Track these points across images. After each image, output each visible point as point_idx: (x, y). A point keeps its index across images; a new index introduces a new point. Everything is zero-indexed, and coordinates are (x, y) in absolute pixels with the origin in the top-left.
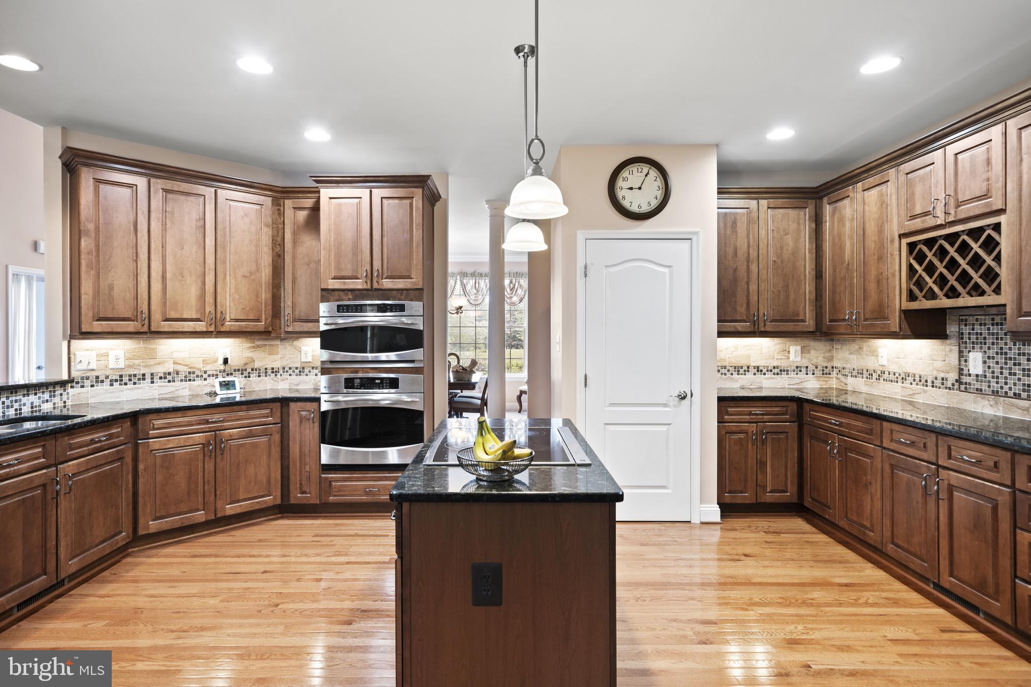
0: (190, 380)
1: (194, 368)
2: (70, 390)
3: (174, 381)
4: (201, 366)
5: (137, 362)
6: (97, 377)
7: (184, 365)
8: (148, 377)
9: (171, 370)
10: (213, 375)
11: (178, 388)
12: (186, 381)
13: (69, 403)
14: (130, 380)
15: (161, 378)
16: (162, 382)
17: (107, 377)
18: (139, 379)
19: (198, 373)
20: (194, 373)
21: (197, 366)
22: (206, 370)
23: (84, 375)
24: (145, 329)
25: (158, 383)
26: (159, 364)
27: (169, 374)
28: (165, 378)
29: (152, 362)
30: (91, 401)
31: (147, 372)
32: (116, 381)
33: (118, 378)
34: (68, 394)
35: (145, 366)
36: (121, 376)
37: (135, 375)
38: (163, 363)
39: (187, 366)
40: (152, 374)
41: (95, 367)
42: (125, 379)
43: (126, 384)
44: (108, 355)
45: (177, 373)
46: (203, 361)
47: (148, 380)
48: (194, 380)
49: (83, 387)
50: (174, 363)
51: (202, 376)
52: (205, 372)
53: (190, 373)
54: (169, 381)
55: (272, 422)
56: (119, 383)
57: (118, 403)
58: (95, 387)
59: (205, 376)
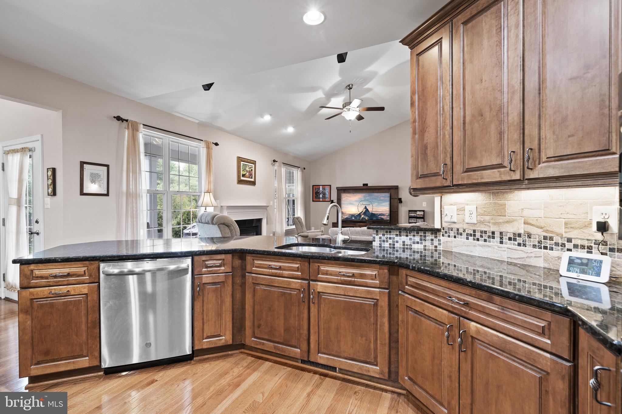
0: (545, 248)
1: (552, 232)
2: (441, 238)
3: (525, 245)
4: (562, 230)
5: (487, 218)
6: (458, 230)
7: (538, 227)
8: (497, 235)
9: (522, 232)
10: (583, 247)
11: (530, 255)
12: (541, 248)
13: (440, 248)
14: (481, 236)
15: (510, 239)
16: (511, 244)
17: (464, 231)
18: (489, 237)
19: (557, 239)
20: (551, 239)
21: (556, 230)
22: (569, 236)
23: (449, 227)
24: (448, 183)
25: (509, 245)
26: (508, 222)
27: (520, 235)
28: (515, 240)
29: (501, 219)
30: (454, 250)
31: (497, 230)
32: (471, 235)
33: (472, 232)
34: (439, 240)
35: (495, 224)
36: (474, 231)
37: (485, 232)
38: (512, 222)
39: (541, 228)
40: (501, 233)
41: (456, 221)
42: (478, 235)
43: (478, 240)
44: (464, 210)
45: (529, 236)
46: (566, 224)
47: (497, 239)
48: (552, 249)
49: (449, 236)
50: (525, 223)
51: (563, 245)
52: (569, 240)
53: (545, 238)
54: (519, 245)
55: (550, 350)
56: (472, 237)
57: (472, 256)
58: (457, 238)
59: (569, 245)
